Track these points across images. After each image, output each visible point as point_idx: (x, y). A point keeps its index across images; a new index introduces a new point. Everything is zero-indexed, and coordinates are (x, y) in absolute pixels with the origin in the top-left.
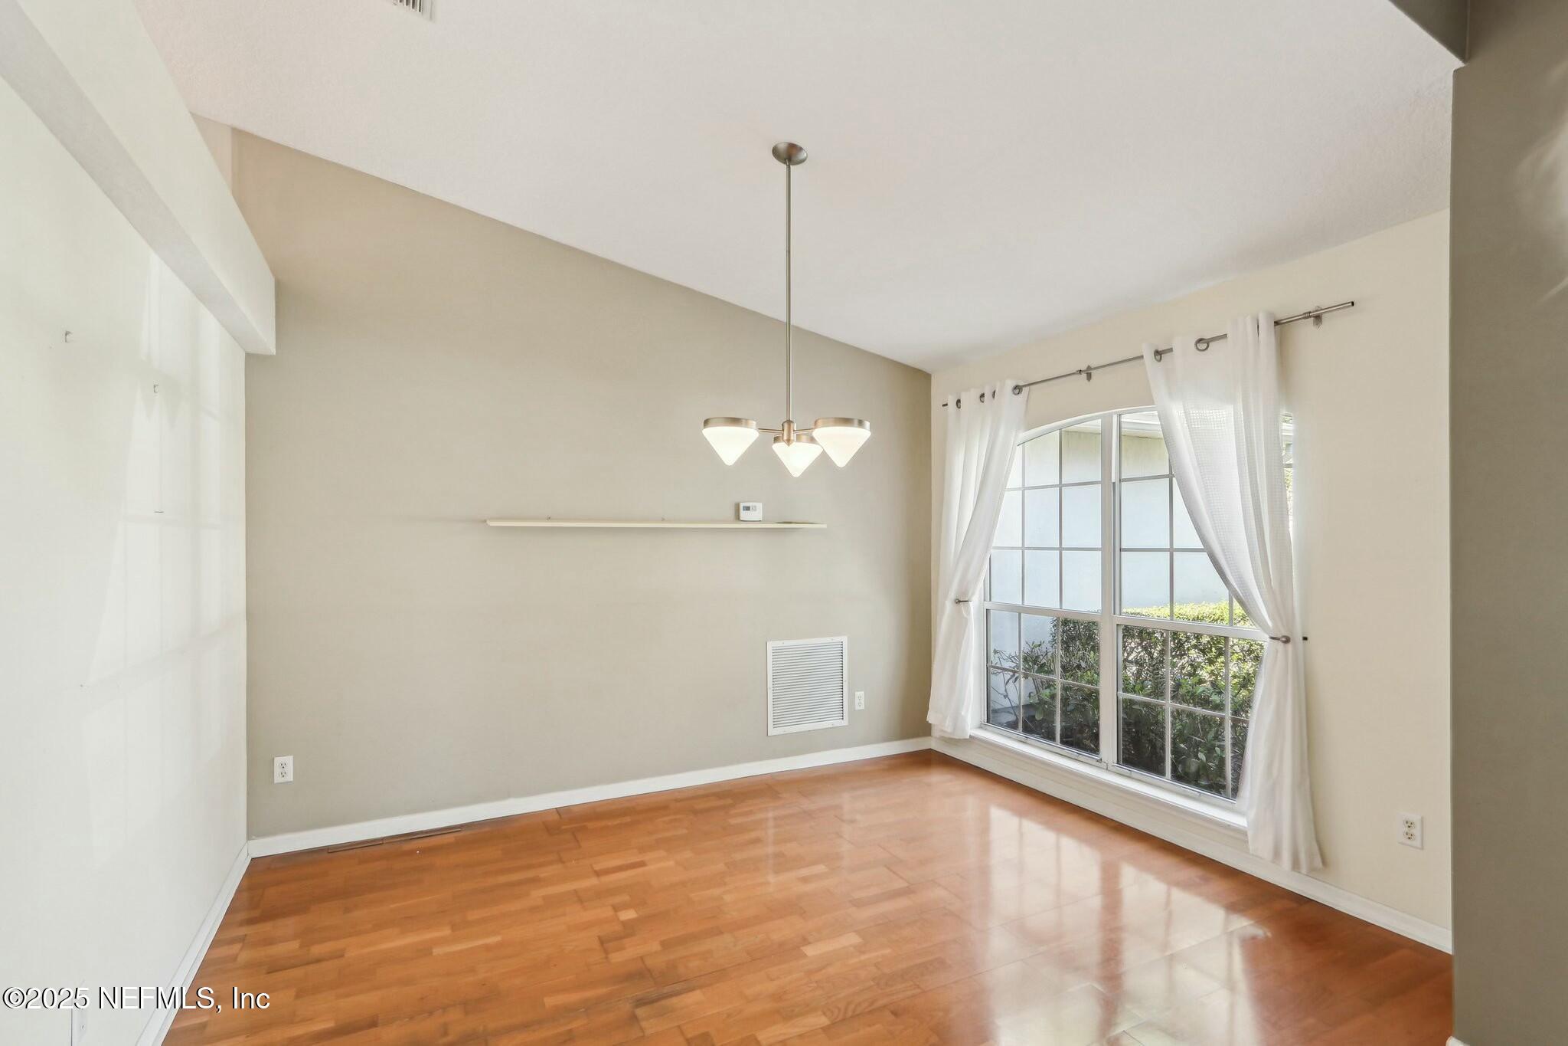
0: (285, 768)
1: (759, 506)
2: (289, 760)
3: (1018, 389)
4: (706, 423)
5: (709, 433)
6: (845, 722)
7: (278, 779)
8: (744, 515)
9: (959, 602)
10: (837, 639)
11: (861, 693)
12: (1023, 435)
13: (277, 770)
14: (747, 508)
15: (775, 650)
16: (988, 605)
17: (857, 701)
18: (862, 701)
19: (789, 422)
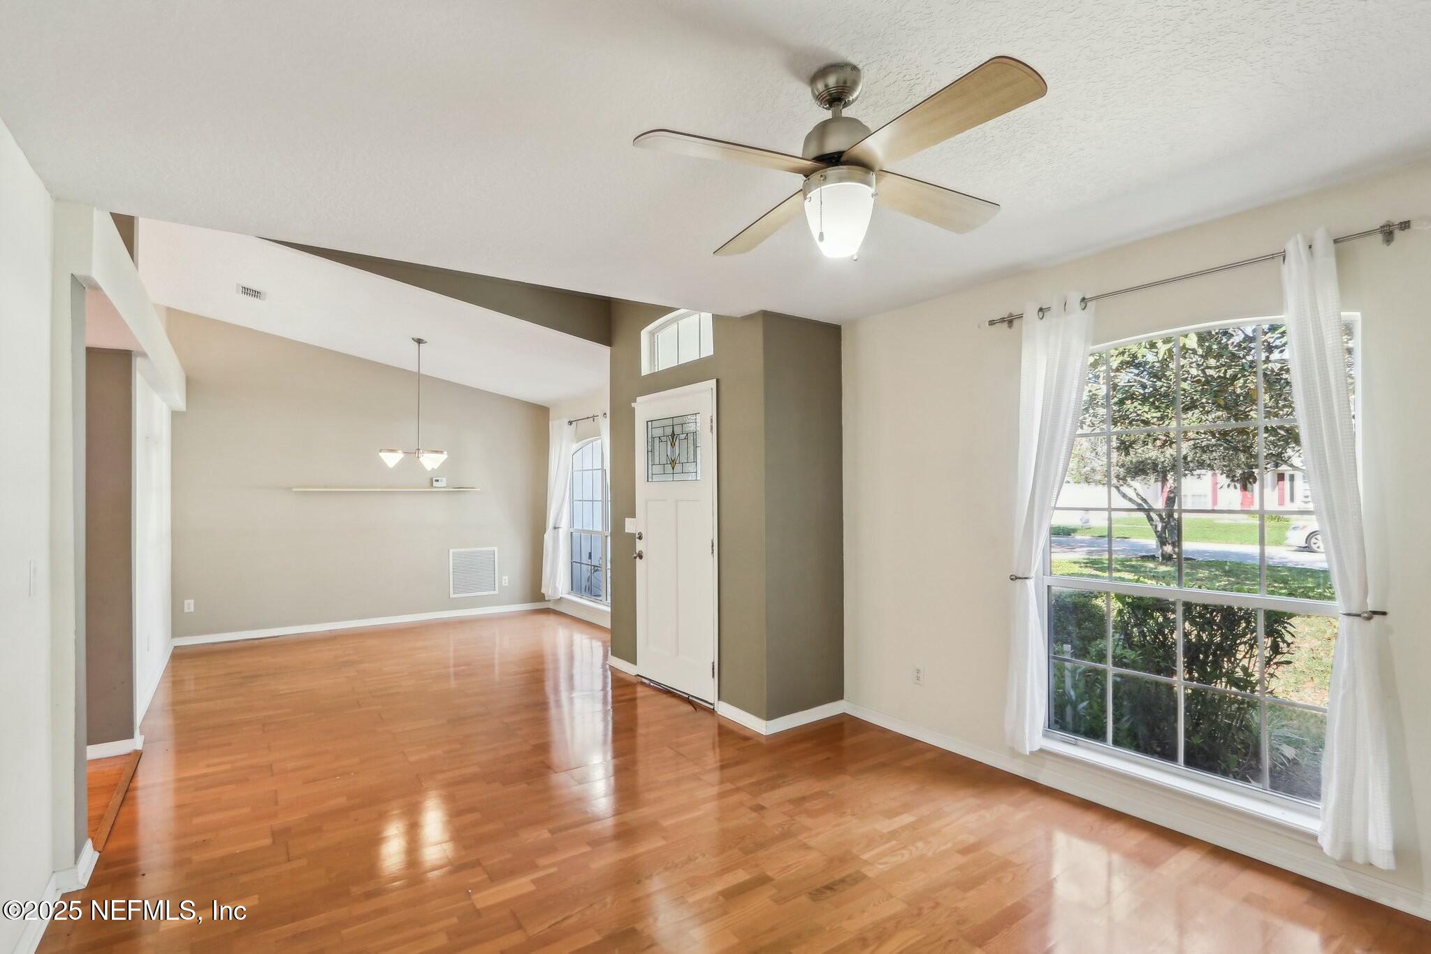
0: (189, 606)
1: (444, 479)
2: (192, 602)
3: (570, 423)
4: (381, 451)
5: (383, 455)
6: (496, 592)
7: (186, 610)
8: (435, 484)
9: (555, 528)
10: (491, 549)
11: (507, 577)
12: (575, 446)
13: (186, 606)
14: (438, 481)
15: (453, 553)
16: (572, 530)
17: (503, 581)
18: (507, 581)
19: (419, 449)
